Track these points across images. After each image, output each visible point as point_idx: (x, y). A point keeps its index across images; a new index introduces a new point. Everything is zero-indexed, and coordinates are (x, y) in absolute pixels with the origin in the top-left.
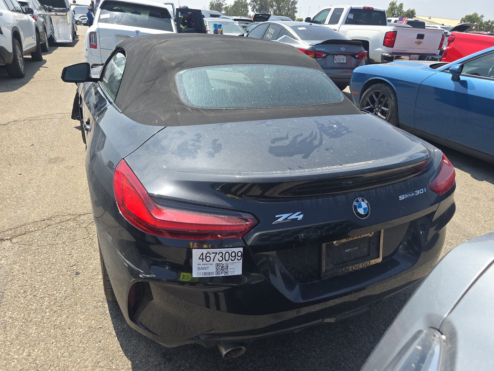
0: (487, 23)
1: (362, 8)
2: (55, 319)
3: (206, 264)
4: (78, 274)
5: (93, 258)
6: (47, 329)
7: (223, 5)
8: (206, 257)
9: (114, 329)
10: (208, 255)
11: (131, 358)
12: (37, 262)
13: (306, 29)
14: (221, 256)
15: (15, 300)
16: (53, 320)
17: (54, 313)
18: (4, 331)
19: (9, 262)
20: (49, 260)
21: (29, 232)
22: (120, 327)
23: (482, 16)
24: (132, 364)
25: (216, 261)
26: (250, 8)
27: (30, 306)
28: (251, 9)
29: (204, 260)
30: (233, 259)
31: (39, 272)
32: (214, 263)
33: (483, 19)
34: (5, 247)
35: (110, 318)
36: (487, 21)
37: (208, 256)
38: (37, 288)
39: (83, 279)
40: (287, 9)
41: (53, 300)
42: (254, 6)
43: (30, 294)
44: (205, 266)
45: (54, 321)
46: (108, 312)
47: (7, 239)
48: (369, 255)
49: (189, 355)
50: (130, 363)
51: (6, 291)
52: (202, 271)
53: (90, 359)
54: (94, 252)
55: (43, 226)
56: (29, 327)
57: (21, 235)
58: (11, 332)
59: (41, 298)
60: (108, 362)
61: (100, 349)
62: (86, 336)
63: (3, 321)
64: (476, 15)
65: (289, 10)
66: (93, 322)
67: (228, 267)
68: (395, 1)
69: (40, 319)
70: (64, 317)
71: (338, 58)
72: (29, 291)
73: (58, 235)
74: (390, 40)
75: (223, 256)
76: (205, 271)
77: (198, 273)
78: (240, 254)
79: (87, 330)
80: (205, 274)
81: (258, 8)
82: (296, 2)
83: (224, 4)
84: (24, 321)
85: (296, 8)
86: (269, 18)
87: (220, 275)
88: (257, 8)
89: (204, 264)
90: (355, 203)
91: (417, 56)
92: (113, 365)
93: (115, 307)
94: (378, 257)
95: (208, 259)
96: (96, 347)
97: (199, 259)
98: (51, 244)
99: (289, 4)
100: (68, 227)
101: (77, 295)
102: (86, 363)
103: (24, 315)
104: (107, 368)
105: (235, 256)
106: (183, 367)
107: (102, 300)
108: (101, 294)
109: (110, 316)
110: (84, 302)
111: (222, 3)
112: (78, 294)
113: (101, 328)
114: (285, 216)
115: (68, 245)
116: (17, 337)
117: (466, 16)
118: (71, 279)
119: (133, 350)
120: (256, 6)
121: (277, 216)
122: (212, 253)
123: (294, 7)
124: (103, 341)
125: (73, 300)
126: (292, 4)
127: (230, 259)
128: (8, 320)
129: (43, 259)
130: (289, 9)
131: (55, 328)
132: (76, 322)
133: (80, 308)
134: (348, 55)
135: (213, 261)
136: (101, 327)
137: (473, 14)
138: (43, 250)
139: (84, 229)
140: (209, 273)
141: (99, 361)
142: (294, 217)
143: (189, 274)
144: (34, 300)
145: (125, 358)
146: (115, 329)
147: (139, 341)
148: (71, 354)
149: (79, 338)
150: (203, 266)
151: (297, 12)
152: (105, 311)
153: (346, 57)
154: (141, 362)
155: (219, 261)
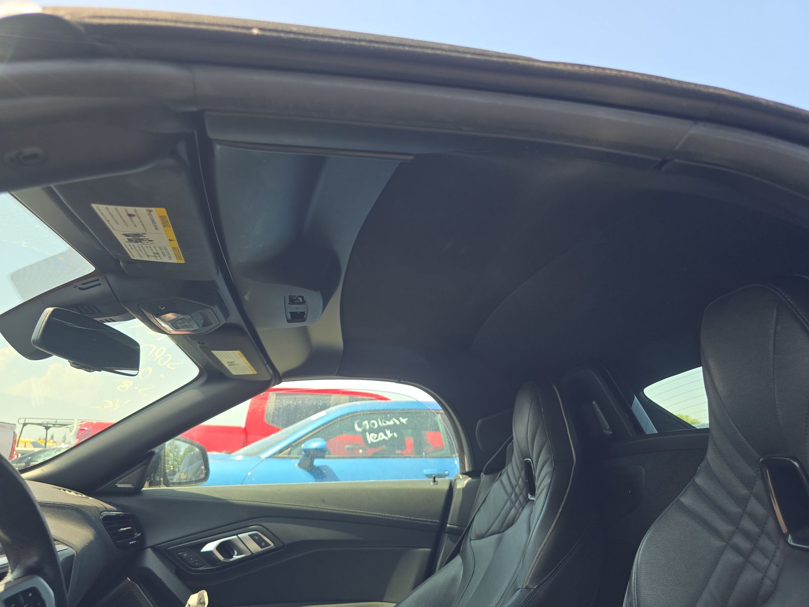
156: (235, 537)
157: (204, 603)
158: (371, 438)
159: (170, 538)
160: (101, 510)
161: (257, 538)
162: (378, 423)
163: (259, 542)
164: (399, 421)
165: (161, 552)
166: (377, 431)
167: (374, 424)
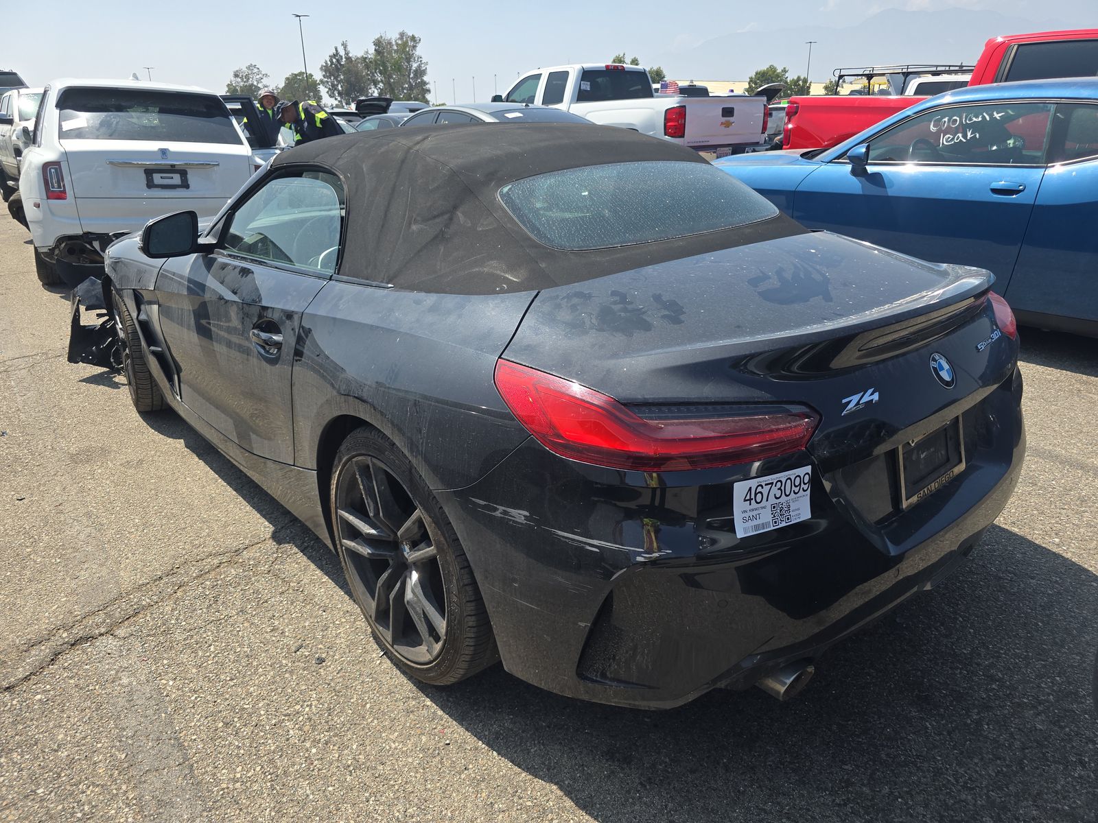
0: (796, 82)
1: (603, 67)
2: (337, 756)
3: (756, 509)
4: (321, 661)
5: (331, 625)
6: (334, 778)
7: (259, 89)
8: (756, 494)
9: (478, 739)
10: (759, 489)
11: (551, 779)
12: (210, 662)
13: (522, 115)
14: (780, 489)
15: (217, 744)
16: (334, 759)
17: (327, 744)
18: (241, 810)
19: (143, 678)
20: (235, 652)
21: (144, 608)
22: (487, 733)
23: (785, 71)
24: (561, 788)
25: (772, 500)
26: (323, 90)
27: (261, 748)
28: (328, 92)
29: (753, 502)
30: (797, 490)
31: (228, 679)
32: (768, 504)
33: (787, 75)
34: (109, 651)
35: (454, 722)
36: (796, 78)
37: (759, 493)
38: (250, 710)
39: (339, 668)
40: (407, 86)
41: (306, 722)
42: (333, 85)
43: (245, 726)
44: (754, 513)
45: (338, 760)
46: (440, 712)
47: (101, 635)
48: (948, 460)
49: (657, 742)
50: (555, 787)
51: (181, 735)
52: (751, 524)
53: (469, 805)
54: (324, 614)
55: (169, 590)
56: (291, 785)
57: (128, 619)
58: (257, 806)
59: (275, 725)
60: (511, 799)
61: (476, 783)
62: (427, 766)
63: (221, 792)
64: (772, 69)
65: (411, 88)
66: (424, 739)
67: (789, 507)
68: (622, 55)
69: (304, 765)
70: (354, 747)
72: (236, 720)
73: (217, 601)
74: (676, 123)
75: (783, 488)
76: (755, 522)
77: (745, 529)
78: (807, 479)
79: (421, 755)
80: (757, 527)
81: (342, 90)
82: (424, 70)
83: (260, 85)
84: (271, 778)
85: (425, 83)
86: (388, 105)
87: (781, 526)
88: (340, 89)
89: (753, 510)
90: (933, 364)
91: (729, 150)
92: (524, 801)
93: (448, 700)
94: (960, 461)
95: (759, 497)
96: (464, 780)
97: (745, 500)
98: (213, 620)
99: (409, 76)
100: (228, 579)
101: (352, 701)
102: (466, 814)
103: (262, 767)
104: (518, 810)
105: (800, 484)
106: (660, 765)
107: (411, 695)
108: (402, 685)
109: (450, 720)
110: (377, 707)
111: (255, 83)
112: (353, 698)
113: (449, 744)
114: (855, 398)
115: (254, 613)
116: (277, 812)
117: (757, 73)
118: (314, 674)
119: (544, 764)
120: (337, 85)
121: (844, 401)
122: (766, 485)
123: (422, 81)
124: (471, 766)
125: (350, 712)
126: (416, 75)
127: (792, 492)
128: (231, 786)
129: (218, 653)
130: (411, 85)
131: (351, 772)
132: (388, 748)
133: (376, 721)
135: (767, 500)
136: (448, 742)
137: (767, 69)
138: (205, 636)
139: (267, 575)
140: (763, 525)
141: (491, 803)
142: (866, 398)
143: (730, 535)
144: (262, 734)
145: (539, 783)
146: (480, 739)
147: (543, 744)
148: (423, 807)
149: (418, 775)
150: (751, 514)
151: (429, 91)
152: (434, 713)
154: (574, 779)
155: (777, 498)
158: (945, 139)
162: (961, 120)
164: (991, 116)
166: (954, 131)
167: (955, 122)
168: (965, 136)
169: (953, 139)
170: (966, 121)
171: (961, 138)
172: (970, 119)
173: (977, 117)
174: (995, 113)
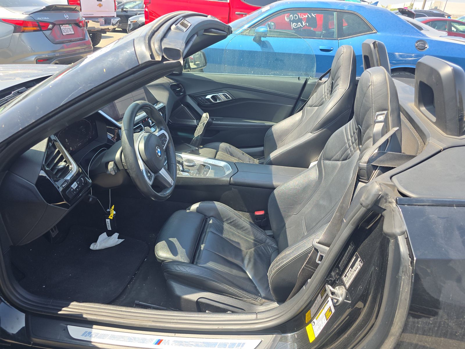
71: (65, 28)
134: (72, 24)
153: (71, 27)
156: (217, 94)
157: (208, 118)
158: (293, 25)
159: (194, 92)
160: (169, 84)
161: (225, 95)
162: (298, 16)
163: (226, 97)
164: (311, 15)
165: (192, 97)
166: (297, 21)
167: (296, 17)
168: (302, 24)
169: (297, 25)
170: (301, 17)
171: (300, 25)
172: (303, 16)
173: (305, 15)
174: (312, 14)
